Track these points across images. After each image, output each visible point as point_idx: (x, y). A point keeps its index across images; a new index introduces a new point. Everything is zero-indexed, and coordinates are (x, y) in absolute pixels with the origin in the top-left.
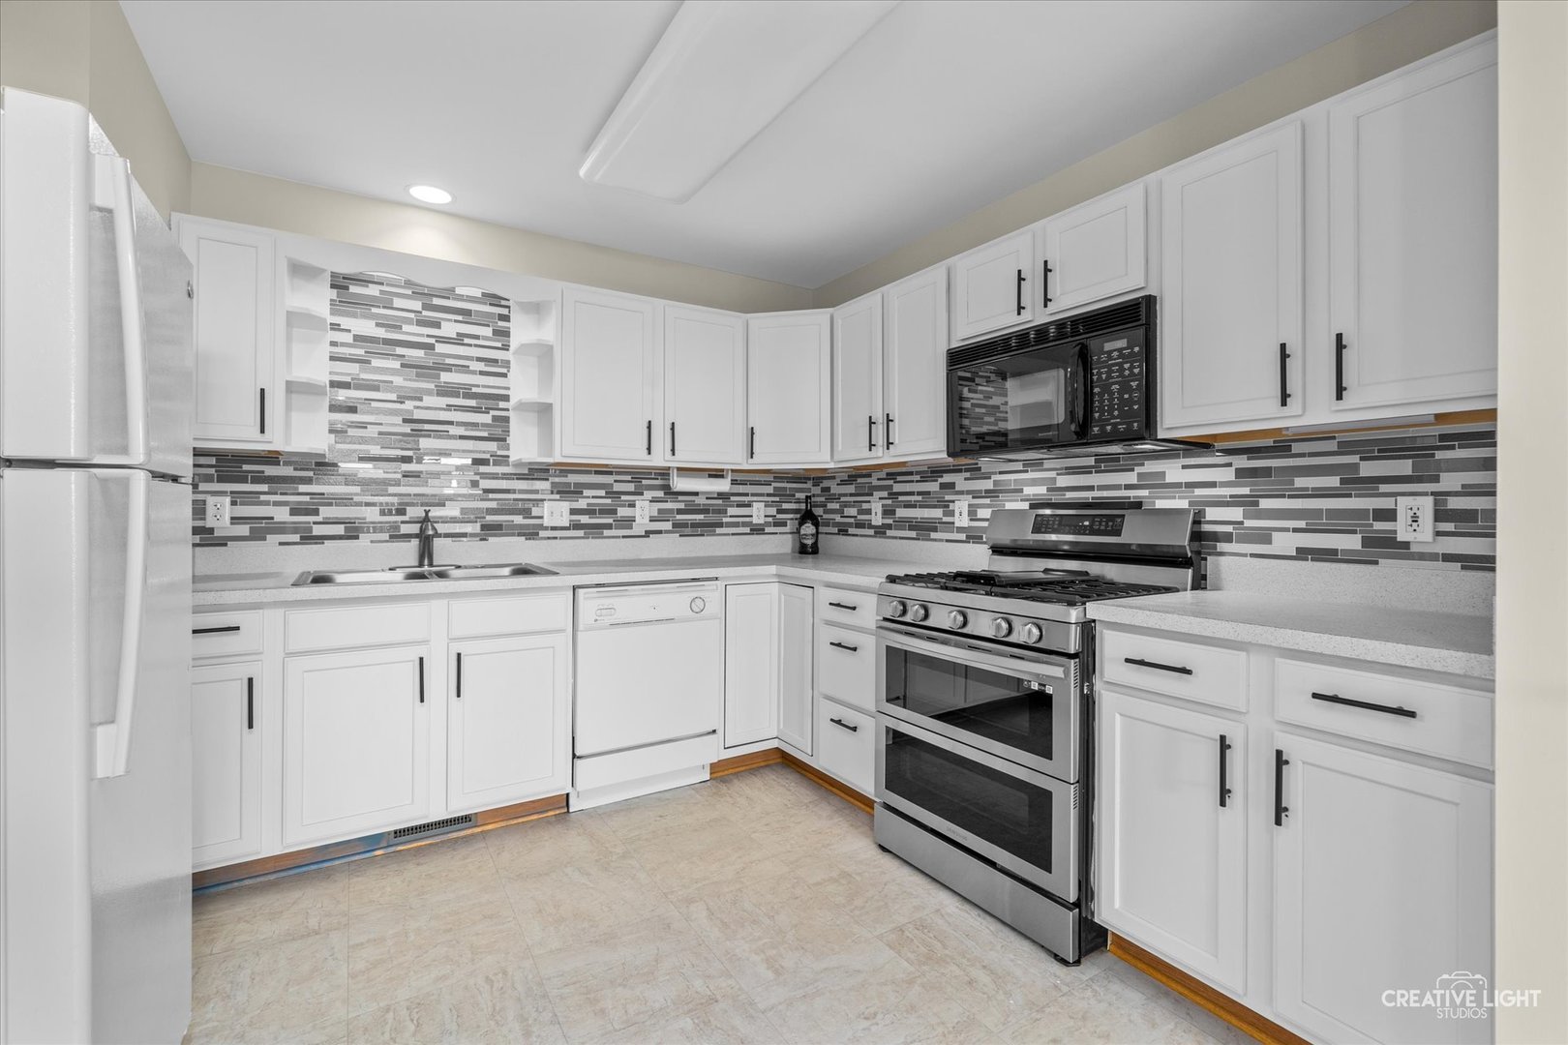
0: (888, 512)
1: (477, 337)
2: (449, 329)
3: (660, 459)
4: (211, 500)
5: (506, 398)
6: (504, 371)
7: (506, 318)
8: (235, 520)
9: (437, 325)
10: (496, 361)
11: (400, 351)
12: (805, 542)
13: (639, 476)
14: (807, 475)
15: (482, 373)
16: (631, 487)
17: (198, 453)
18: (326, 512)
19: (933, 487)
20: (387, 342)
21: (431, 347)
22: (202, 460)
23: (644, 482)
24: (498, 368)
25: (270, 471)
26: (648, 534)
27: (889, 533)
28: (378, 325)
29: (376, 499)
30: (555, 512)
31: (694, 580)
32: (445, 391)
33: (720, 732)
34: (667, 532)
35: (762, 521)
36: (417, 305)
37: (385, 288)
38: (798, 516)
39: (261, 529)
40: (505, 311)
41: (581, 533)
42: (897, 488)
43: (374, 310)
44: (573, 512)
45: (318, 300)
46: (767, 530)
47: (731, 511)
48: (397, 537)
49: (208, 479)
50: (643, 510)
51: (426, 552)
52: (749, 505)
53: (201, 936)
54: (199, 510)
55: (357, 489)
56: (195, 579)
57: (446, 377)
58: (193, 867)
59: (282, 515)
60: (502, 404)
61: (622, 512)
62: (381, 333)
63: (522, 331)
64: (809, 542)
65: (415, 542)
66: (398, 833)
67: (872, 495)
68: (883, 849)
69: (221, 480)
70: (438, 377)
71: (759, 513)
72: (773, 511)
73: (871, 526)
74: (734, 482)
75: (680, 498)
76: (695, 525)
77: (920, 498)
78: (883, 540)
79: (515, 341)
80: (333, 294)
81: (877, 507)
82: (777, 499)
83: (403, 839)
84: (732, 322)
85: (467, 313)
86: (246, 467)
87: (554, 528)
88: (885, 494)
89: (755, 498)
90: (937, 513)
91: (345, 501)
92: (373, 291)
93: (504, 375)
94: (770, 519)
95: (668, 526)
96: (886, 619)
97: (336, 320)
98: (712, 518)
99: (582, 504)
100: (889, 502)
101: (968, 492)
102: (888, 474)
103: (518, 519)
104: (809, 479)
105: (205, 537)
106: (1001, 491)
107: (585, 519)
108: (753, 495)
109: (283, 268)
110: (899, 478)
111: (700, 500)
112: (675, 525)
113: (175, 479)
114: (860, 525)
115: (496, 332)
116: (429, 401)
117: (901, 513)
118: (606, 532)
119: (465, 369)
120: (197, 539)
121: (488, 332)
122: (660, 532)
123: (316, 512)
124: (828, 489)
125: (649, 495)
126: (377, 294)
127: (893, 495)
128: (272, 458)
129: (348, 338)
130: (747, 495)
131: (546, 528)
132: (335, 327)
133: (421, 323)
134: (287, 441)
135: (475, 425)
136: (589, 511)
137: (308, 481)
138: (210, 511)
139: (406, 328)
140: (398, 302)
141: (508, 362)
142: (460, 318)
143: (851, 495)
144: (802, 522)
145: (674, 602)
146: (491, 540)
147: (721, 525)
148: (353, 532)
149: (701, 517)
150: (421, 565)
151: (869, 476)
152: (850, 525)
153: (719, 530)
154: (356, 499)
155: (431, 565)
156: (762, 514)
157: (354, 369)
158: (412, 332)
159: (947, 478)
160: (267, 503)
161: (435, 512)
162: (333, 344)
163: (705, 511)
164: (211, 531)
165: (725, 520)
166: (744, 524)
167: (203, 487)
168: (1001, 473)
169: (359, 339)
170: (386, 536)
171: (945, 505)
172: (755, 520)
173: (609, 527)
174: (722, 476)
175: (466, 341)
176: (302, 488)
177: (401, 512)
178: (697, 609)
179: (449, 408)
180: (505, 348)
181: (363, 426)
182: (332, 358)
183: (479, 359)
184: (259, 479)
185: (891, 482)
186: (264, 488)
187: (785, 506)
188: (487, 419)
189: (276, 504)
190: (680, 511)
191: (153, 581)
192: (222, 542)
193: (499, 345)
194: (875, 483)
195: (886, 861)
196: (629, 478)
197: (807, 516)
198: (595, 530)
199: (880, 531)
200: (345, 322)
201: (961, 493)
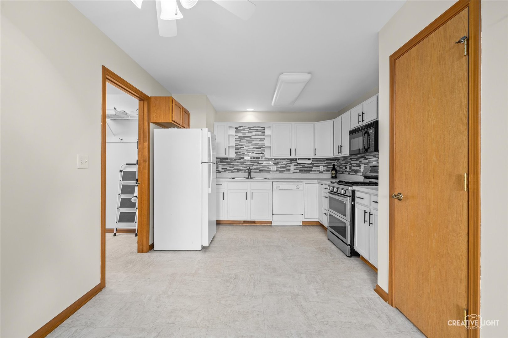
0: (350, 168)
1: (259, 134)
2: (254, 133)
3: (293, 156)
4: (219, 165)
5: (264, 145)
6: (264, 140)
7: (264, 130)
8: (222, 169)
9: (252, 133)
10: (262, 138)
11: (246, 138)
12: (333, 175)
13: (292, 160)
14: (336, 159)
15: (260, 141)
16: (290, 162)
17: (217, 158)
18: (235, 167)
19: (358, 162)
20: (244, 137)
21: (251, 137)
22: (218, 159)
23: (292, 161)
24: (262, 140)
25: (227, 161)
26: (293, 173)
27: (351, 173)
28: (242, 134)
29: (242, 165)
30: (274, 168)
31: (297, 182)
32: (253, 145)
33: (304, 215)
34: (298, 172)
35: (322, 170)
36: (248, 130)
37: (243, 127)
38: (331, 169)
39: (226, 170)
40: (264, 128)
41: (279, 172)
42: (352, 162)
43: (242, 132)
44: (277, 168)
45: (233, 132)
46: (324, 172)
47: (314, 168)
48: (245, 172)
49: (219, 162)
50: (292, 167)
51: (249, 175)
52: (319, 166)
53: (217, 230)
54: (217, 167)
55: (239, 163)
56: (217, 178)
57: (253, 142)
58: (217, 219)
59: (228, 168)
60: (263, 147)
61: (288, 168)
62: (243, 135)
63: (267, 132)
64: (334, 175)
65: (248, 173)
66: (244, 222)
67: (347, 164)
68: (328, 239)
69: (220, 162)
70: (252, 142)
71: (321, 168)
72: (326, 168)
73: (347, 172)
74: (313, 161)
75: (301, 165)
76: (305, 171)
77: (356, 165)
78: (349, 175)
79: (266, 134)
80: (235, 130)
81: (348, 167)
82: (327, 165)
83: (244, 223)
84: (310, 125)
85: (257, 130)
86: (224, 160)
87: (273, 171)
88: (350, 163)
89: (321, 165)
90: (358, 168)
91: (237, 166)
92: (241, 128)
93: (264, 141)
94: (325, 170)
95: (298, 171)
96: (330, 191)
97: (236, 134)
98: (309, 169)
99: (279, 166)
100: (350, 165)
101: (364, 163)
102: (350, 159)
103: (266, 169)
104: (337, 160)
105: (218, 171)
106: (370, 163)
107: (280, 169)
108: (320, 164)
109: (228, 127)
110: (352, 160)
111: (306, 165)
112: (300, 171)
113: (214, 163)
114: (346, 171)
115: (262, 133)
116: (251, 147)
117: (353, 168)
118: (284, 172)
119: (257, 140)
120: (217, 172)
121: (261, 133)
122: (296, 172)
123: (233, 167)
124: (340, 162)
125: (294, 164)
126: (242, 128)
127: (351, 164)
128: (227, 159)
129: (238, 137)
130: (318, 164)
131: (272, 171)
132: (236, 135)
133: (249, 133)
134: (229, 156)
135: (258, 151)
136: (280, 168)
137: (232, 162)
138: (219, 167)
139: (247, 134)
140: (245, 130)
141: (264, 138)
142: (256, 131)
143: (344, 164)
144: (332, 170)
145: (292, 186)
146: (261, 173)
147: (311, 171)
148: (239, 171)
149: (306, 169)
150: (249, 177)
151: (347, 159)
152: (344, 171)
153: (311, 172)
154: (239, 165)
155: (250, 177)
156: (323, 168)
157: (238, 142)
158: (248, 135)
159: (360, 160)
160: (226, 166)
161: (251, 168)
162: (236, 138)
163: (307, 168)
164: (219, 170)
165: (312, 170)
166: (318, 171)
167: (218, 163)
168: (369, 158)
169: (239, 137)
170: (244, 172)
171: (360, 166)
172: (320, 170)
173: (285, 171)
174: (310, 160)
175: (257, 135)
176: (231, 163)
177: (246, 168)
178: (298, 188)
179: (254, 148)
180: (264, 135)
181: (240, 152)
182: (235, 141)
183: (259, 138)
184: (225, 162)
185: (351, 161)
186: (226, 163)
187: (329, 166)
188: (260, 150)
189: (228, 166)
190: (301, 168)
191: (213, 178)
192: (220, 172)
193: (263, 135)
194: (348, 161)
195: (328, 241)
196: (289, 160)
197: (334, 169)
198: (281, 172)
199: (349, 173)
200: (237, 134)
201: (363, 163)
